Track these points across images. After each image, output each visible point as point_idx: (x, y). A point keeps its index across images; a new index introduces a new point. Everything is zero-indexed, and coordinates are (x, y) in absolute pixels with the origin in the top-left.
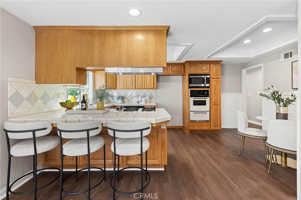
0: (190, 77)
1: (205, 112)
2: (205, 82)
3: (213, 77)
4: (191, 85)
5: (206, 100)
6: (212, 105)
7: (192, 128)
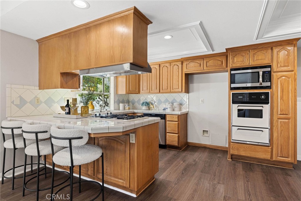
0: (233, 72)
1: (260, 129)
2: (261, 79)
3: (278, 70)
4: (233, 86)
5: (262, 110)
6: (275, 118)
7: (236, 152)
